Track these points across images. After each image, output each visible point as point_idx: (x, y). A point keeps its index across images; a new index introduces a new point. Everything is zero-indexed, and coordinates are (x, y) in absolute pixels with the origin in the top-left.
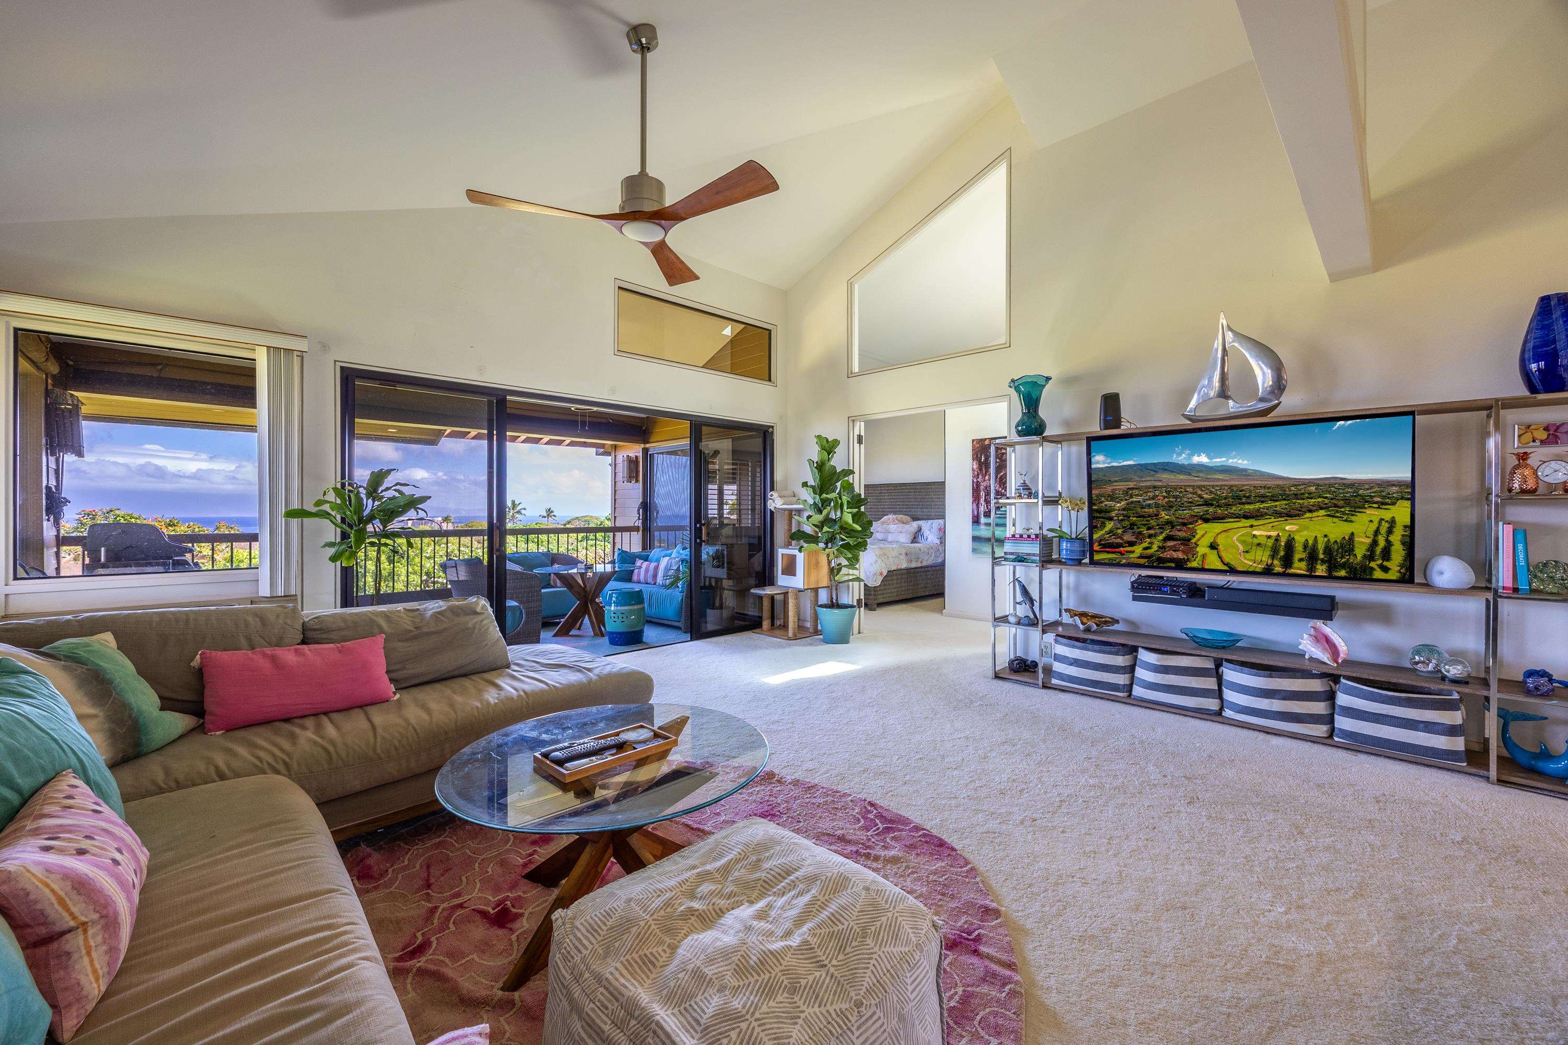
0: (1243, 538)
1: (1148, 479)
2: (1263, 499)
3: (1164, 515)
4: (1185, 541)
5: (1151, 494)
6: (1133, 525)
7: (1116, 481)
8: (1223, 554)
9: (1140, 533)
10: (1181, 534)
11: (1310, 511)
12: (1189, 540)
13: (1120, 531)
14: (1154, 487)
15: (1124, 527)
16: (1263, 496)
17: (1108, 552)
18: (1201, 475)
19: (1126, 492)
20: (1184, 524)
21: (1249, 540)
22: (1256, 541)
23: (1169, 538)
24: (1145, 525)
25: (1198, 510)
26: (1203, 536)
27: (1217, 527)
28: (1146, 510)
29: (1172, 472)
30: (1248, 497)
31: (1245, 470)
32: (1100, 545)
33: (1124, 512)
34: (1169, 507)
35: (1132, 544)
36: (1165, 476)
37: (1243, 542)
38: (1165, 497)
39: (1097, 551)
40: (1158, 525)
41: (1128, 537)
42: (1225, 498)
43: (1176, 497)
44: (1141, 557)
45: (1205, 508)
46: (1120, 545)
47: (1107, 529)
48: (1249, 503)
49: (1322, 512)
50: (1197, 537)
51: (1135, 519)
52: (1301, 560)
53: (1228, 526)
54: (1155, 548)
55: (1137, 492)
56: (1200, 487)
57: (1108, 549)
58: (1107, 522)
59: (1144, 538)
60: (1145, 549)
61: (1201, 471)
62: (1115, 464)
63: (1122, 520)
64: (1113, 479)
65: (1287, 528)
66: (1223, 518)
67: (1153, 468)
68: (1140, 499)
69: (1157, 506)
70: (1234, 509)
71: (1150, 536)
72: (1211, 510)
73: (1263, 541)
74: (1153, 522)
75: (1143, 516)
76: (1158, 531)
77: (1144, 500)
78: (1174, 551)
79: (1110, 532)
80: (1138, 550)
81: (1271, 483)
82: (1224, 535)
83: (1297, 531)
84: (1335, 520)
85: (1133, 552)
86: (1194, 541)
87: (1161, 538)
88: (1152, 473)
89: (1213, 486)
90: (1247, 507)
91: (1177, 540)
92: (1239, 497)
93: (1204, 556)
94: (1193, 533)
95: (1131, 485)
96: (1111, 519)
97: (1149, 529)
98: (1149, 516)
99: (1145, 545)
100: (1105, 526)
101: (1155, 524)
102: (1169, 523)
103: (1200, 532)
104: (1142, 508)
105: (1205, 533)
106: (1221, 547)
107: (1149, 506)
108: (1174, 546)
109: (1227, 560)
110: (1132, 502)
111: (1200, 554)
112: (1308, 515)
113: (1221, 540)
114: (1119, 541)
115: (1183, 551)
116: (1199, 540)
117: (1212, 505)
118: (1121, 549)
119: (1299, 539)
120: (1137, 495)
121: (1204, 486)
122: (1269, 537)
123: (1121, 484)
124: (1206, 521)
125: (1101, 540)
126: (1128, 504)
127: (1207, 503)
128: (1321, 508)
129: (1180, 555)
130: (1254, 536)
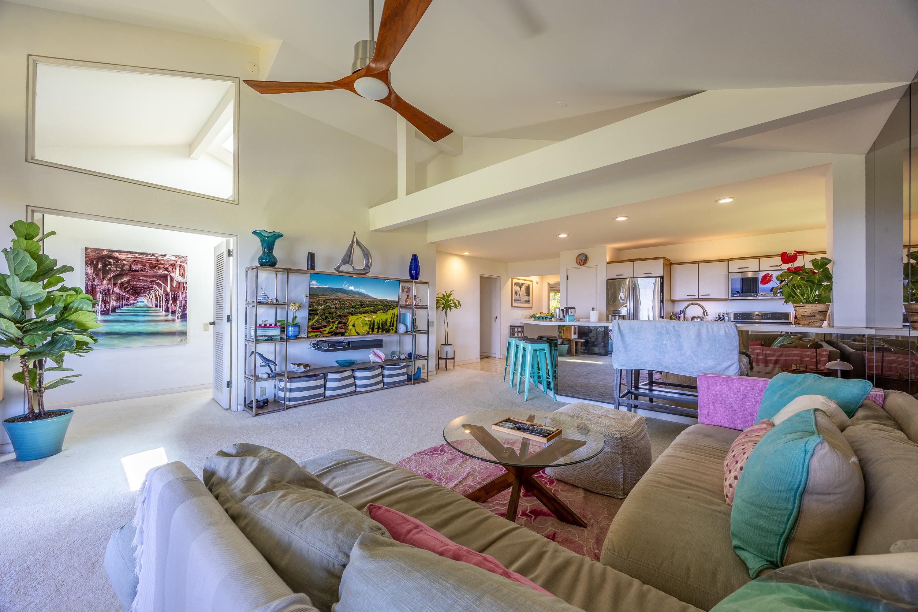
0: (362, 321)
1: (334, 295)
2: (368, 306)
3: (338, 313)
4: (345, 324)
5: (334, 302)
6: (326, 317)
7: (320, 295)
8: (356, 329)
9: (329, 321)
10: (344, 321)
11: (379, 311)
12: (346, 323)
13: (321, 321)
14: (336, 299)
15: (323, 319)
16: (368, 305)
17: (315, 332)
18: (352, 295)
19: (324, 301)
20: (345, 316)
21: (363, 322)
22: (366, 322)
23: (340, 323)
24: (331, 317)
25: (350, 310)
26: (351, 321)
27: (354, 317)
28: (332, 310)
29: (342, 293)
30: (364, 305)
31: (364, 294)
32: (311, 328)
33: (323, 311)
34: (340, 308)
35: (325, 327)
36: (340, 294)
37: (362, 323)
38: (339, 304)
39: (310, 332)
40: (336, 317)
41: (324, 323)
42: (358, 305)
43: (343, 304)
44: (329, 333)
45: (352, 309)
46: (320, 328)
47: (315, 320)
48: (364, 307)
49: (381, 311)
50: (349, 322)
51: (327, 314)
52: (376, 328)
53: (359, 316)
54: (334, 328)
55: (328, 301)
56: (351, 300)
57: (315, 330)
58: (315, 316)
59: (330, 323)
60: (331, 328)
61: (352, 293)
62: (320, 286)
63: (322, 315)
64: (319, 294)
65: (374, 317)
66: (357, 314)
67: (335, 290)
68: (329, 304)
69: (336, 308)
70: (360, 310)
71: (333, 322)
72: (354, 310)
73: (367, 322)
74: (334, 316)
75: (331, 313)
76: (336, 320)
77: (332, 305)
78: (341, 329)
79: (317, 321)
80: (328, 329)
81: (370, 300)
82: (357, 320)
83: (376, 318)
84: (384, 314)
85: (325, 331)
86: (348, 324)
87: (336, 323)
88: (335, 292)
89: (355, 300)
90: (364, 309)
91: (342, 323)
92: (362, 305)
93: (351, 330)
94: (348, 319)
95: (327, 297)
96: (317, 314)
97: (332, 319)
98: (333, 313)
99: (331, 327)
100: (314, 318)
101: (335, 316)
102: (340, 316)
103: (350, 320)
104: (330, 309)
105: (352, 319)
106: (356, 326)
107: (333, 308)
108: (341, 326)
109: (357, 331)
110: (327, 306)
111: (349, 329)
112: (378, 312)
113: (356, 323)
114: (320, 325)
115: (344, 329)
116: (349, 323)
117: (354, 308)
118: (321, 330)
119: (376, 321)
120: (329, 303)
121: (352, 300)
122: (369, 321)
123: (323, 297)
124: (352, 315)
125: (312, 326)
126: (325, 307)
127: (353, 308)
128: (381, 310)
129: (343, 330)
130: (365, 320)
